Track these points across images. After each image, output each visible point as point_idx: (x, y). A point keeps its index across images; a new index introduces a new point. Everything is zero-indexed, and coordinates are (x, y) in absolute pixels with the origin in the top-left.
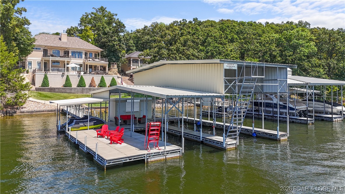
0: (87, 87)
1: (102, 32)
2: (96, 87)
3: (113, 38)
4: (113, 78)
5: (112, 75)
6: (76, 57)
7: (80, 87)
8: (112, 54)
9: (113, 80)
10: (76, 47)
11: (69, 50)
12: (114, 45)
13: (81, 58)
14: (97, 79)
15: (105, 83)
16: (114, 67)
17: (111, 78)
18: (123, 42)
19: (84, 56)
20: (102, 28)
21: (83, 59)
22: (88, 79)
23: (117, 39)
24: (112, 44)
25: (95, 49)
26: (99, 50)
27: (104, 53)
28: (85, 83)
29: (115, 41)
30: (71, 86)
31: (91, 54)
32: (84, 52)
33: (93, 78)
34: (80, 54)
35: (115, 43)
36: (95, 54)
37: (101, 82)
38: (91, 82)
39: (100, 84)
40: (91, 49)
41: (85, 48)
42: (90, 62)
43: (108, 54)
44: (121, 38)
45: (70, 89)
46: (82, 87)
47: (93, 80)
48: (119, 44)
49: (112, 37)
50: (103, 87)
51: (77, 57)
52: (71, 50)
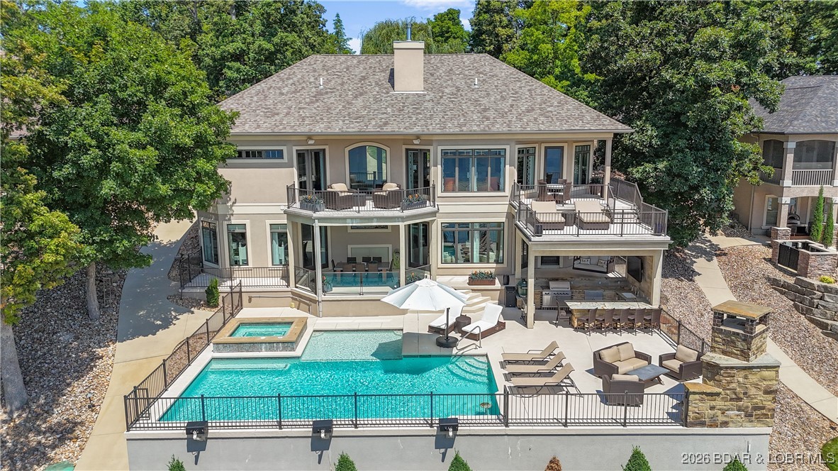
6: (465, 187)
10: (466, 129)
11: (431, 148)
13: (498, 187)
19: (510, 173)
21: (508, 192)
25: (579, 126)
32: (511, 153)
40: (557, 126)
41: (517, 127)
51: (474, 182)
52: (440, 148)
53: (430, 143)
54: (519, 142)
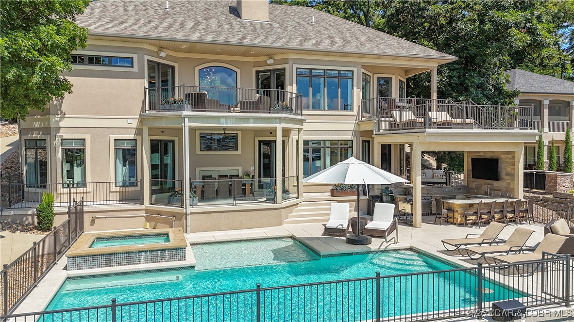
11: (287, 66)
13: (346, 105)
19: (357, 95)
26: (436, 57)
32: (358, 76)
52: (295, 66)
53: (286, 61)
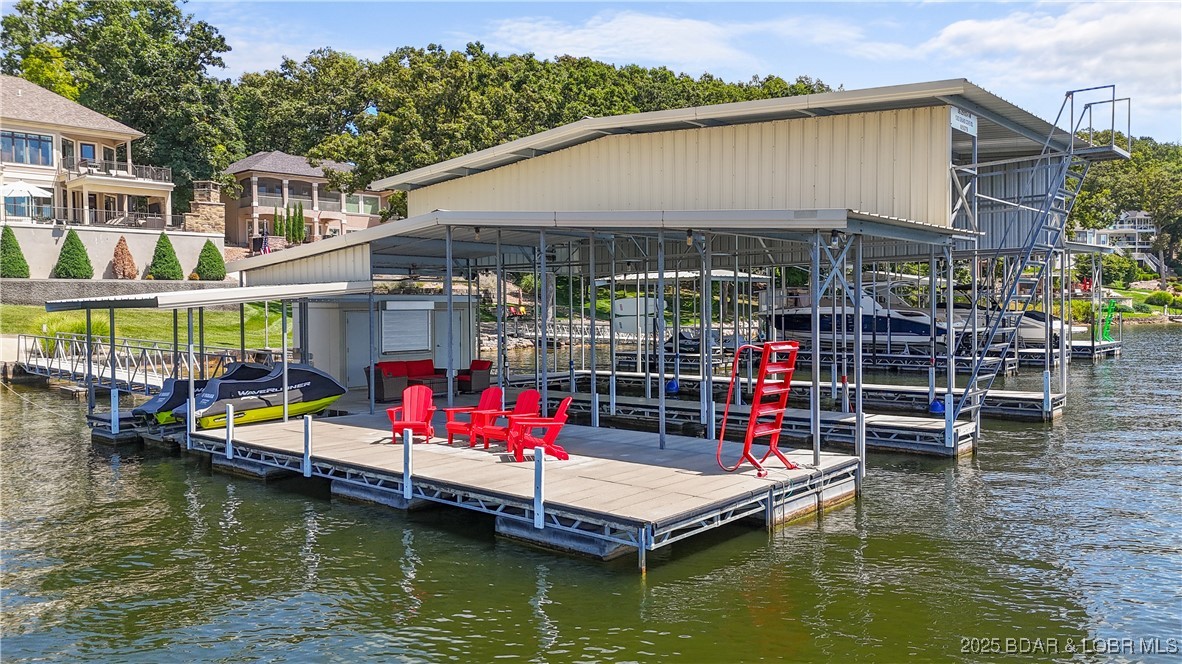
0: (98, 276)
1: (131, 62)
2: (138, 278)
3: (184, 87)
4: (209, 243)
5: (203, 231)
6: (20, 159)
7: (68, 276)
8: (180, 155)
9: (209, 248)
10: (20, 117)
12: (188, 115)
13: (47, 161)
14: (142, 246)
15: (177, 263)
16: (209, 199)
17: (200, 244)
18: (226, 105)
19: (57, 155)
20: (131, 44)
21: (55, 167)
22: (98, 244)
23: (199, 92)
24: (179, 113)
25: (107, 127)
26: (127, 133)
27: (146, 149)
28: (87, 262)
29: (192, 102)
30: (23, 272)
31: (88, 149)
32: (57, 140)
33: (122, 240)
34: (40, 143)
35: (193, 109)
36: (104, 152)
37: (160, 258)
38: (112, 258)
39: (154, 265)
40: (91, 126)
41: (61, 122)
42: (94, 181)
43: (162, 152)
44: (217, 91)
45: (21, 285)
46: (75, 277)
47: (121, 252)
48: (209, 112)
49: (176, 84)
50: (169, 279)
51: (27, 158)
54: (63, 134)
